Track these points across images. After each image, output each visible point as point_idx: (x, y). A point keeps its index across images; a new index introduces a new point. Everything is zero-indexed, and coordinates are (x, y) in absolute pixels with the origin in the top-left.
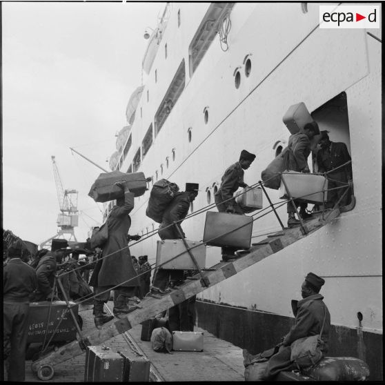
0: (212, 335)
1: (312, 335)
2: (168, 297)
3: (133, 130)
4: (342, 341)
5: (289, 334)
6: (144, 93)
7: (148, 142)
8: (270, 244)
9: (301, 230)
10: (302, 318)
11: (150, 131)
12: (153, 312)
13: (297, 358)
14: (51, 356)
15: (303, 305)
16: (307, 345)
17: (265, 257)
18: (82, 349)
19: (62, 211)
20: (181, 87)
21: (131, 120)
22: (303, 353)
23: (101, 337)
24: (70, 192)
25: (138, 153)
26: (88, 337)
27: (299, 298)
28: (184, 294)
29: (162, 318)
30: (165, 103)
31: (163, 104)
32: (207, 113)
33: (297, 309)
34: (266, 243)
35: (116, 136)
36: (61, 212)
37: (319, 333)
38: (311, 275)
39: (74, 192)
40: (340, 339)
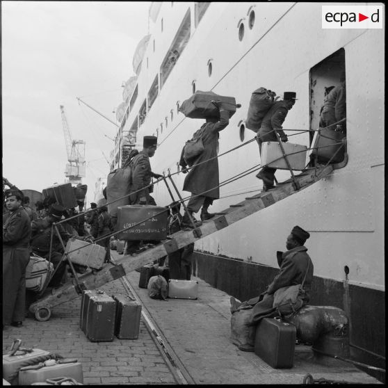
0: (208, 285)
1: (295, 284)
2: (162, 247)
3: (139, 81)
4: (330, 293)
5: (273, 283)
6: (151, 42)
7: (153, 93)
8: (262, 198)
9: (293, 186)
10: (285, 268)
11: (156, 82)
12: (147, 260)
13: (279, 305)
14: (48, 299)
15: (287, 257)
16: (289, 294)
17: (256, 211)
18: (78, 293)
19: (70, 161)
20: (186, 37)
21: (138, 70)
22: (285, 300)
23: (96, 282)
24: (77, 143)
25: (145, 104)
26: (84, 282)
27: (285, 250)
28: (176, 244)
29: (160, 267)
30: (170, 53)
31: (169, 54)
32: (210, 65)
33: (282, 260)
34: (259, 198)
35: (123, 86)
36: (69, 163)
37: (301, 283)
38: (297, 229)
39: (81, 142)
40: (327, 291)
